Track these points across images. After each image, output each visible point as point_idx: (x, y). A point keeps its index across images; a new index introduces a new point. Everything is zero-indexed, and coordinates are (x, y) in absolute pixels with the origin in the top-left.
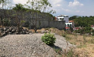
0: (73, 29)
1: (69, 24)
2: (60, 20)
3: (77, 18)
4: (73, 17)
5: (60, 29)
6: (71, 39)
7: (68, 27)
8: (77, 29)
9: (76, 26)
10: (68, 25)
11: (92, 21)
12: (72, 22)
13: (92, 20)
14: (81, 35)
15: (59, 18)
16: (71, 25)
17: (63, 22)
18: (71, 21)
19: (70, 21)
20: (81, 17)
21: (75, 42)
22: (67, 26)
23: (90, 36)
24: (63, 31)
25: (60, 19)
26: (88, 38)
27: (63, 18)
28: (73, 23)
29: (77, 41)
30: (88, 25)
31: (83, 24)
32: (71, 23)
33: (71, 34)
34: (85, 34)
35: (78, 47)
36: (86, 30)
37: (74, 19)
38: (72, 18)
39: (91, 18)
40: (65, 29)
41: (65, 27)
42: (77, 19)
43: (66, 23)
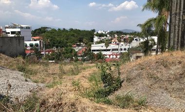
0: (42, 53)
1: (34, 43)
2: (13, 35)
3: (48, 32)
4: (40, 29)
5: (12, 56)
6: (36, 73)
7: (31, 49)
8: (49, 52)
9: (47, 46)
10: (31, 45)
11: (73, 38)
12: (38, 40)
13: (73, 35)
14: (56, 63)
15: (8, 30)
16: (37, 45)
17: (19, 38)
18: (38, 38)
19: (35, 38)
20: (55, 30)
21: (45, 78)
22: (29, 48)
23: (70, 63)
24: (21, 59)
26: (67, 68)
27: (19, 30)
28: (40, 42)
29: (49, 75)
30: (68, 44)
31: (60, 43)
32: (38, 42)
33: (38, 62)
34: (63, 60)
35: (49, 87)
36: (64, 53)
37: (42, 33)
38: (39, 32)
39: (72, 33)
40: (24, 55)
41: (25, 50)
42: (49, 34)
43: (26, 42)
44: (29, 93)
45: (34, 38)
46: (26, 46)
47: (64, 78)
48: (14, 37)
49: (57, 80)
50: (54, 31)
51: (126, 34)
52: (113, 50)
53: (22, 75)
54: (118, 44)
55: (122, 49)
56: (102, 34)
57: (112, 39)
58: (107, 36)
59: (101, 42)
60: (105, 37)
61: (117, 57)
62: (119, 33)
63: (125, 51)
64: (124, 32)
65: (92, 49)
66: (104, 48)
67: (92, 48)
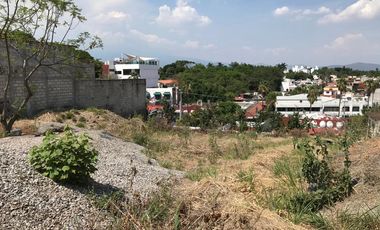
0: (177, 111)
1: (162, 91)
2: (126, 77)
3: (189, 70)
4: (173, 65)
5: (125, 115)
6: (165, 149)
7: (157, 104)
8: (189, 109)
9: (187, 98)
10: (158, 96)
11: (238, 82)
12: (171, 85)
13: (238, 77)
14: (203, 131)
15: (120, 68)
16: (167, 96)
17: (137, 83)
18: (169, 81)
19: (165, 82)
20: (203, 67)
21: (182, 159)
22: (153, 101)
23: (230, 133)
24: (139, 120)
25: (126, 72)
26: (226, 142)
27: (136, 66)
28: (174, 90)
29: (189, 155)
30: (227, 95)
31: (211, 91)
32: (169, 90)
33: (170, 129)
34: (216, 126)
35: (191, 178)
36: (218, 113)
37: (178, 72)
38: (172, 71)
39: (236, 72)
40: (145, 114)
41: (147, 104)
42: (190, 75)
43: (148, 90)
44: (156, 187)
45: (163, 81)
46: (149, 97)
47: (220, 164)
48: (129, 80)
49: (207, 165)
50: (199, 68)
51: (359, 74)
52: (327, 109)
53: (142, 151)
54: (339, 97)
55: (347, 109)
56: (302, 73)
57: (324, 86)
58: (312, 78)
59: (298, 91)
60: (308, 80)
61: (335, 126)
62: (342, 71)
63: (356, 113)
64: (354, 69)
65: (277, 106)
66: (307, 104)
67: (279, 104)
